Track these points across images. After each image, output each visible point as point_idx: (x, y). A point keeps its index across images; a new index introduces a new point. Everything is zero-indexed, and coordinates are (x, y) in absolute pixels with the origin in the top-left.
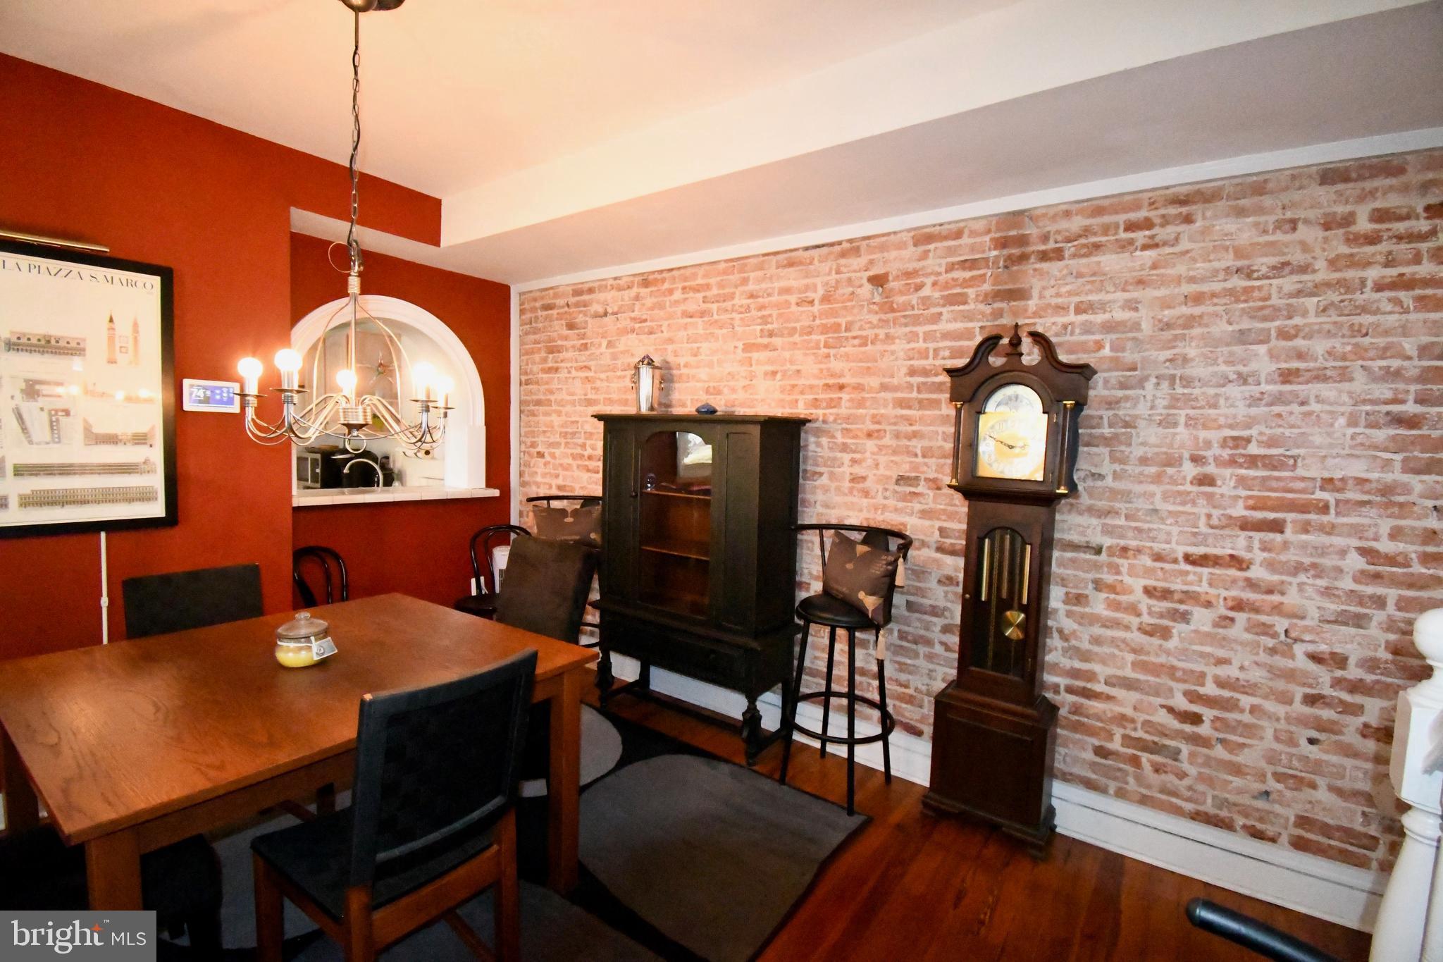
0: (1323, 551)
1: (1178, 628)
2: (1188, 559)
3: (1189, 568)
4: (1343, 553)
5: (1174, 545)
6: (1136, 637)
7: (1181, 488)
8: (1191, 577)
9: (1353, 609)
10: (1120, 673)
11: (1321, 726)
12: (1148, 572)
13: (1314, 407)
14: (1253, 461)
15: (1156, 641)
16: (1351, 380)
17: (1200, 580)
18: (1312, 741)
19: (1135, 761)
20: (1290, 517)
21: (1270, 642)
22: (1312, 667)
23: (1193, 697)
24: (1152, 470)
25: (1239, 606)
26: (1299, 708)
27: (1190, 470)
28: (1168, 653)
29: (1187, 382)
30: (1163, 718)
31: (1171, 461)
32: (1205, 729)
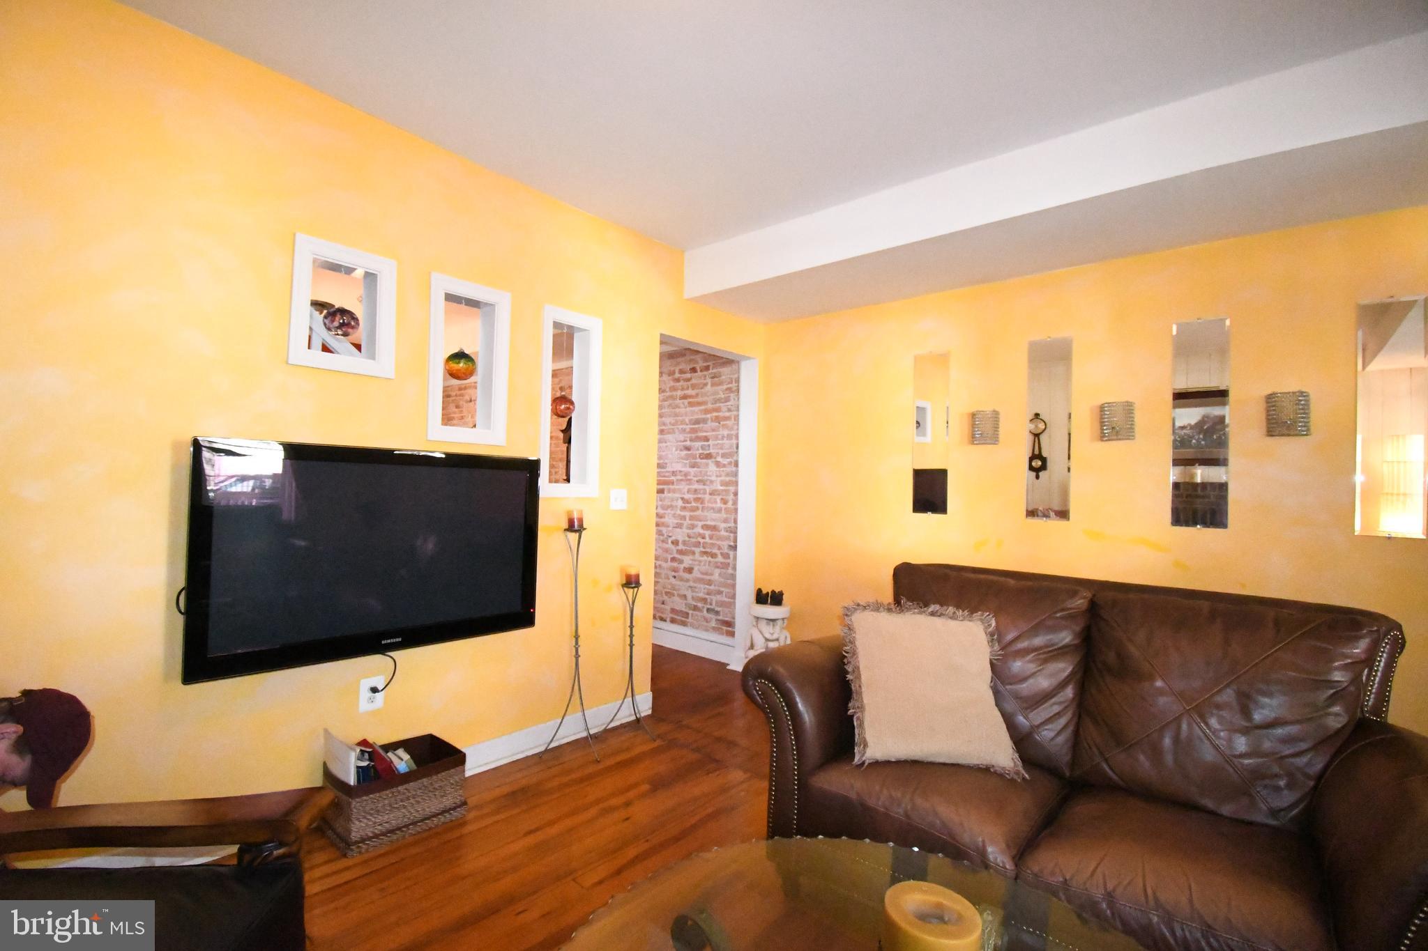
13: (668, 444)
16: (676, 433)
18: (673, 577)
22: (672, 546)
26: (670, 564)
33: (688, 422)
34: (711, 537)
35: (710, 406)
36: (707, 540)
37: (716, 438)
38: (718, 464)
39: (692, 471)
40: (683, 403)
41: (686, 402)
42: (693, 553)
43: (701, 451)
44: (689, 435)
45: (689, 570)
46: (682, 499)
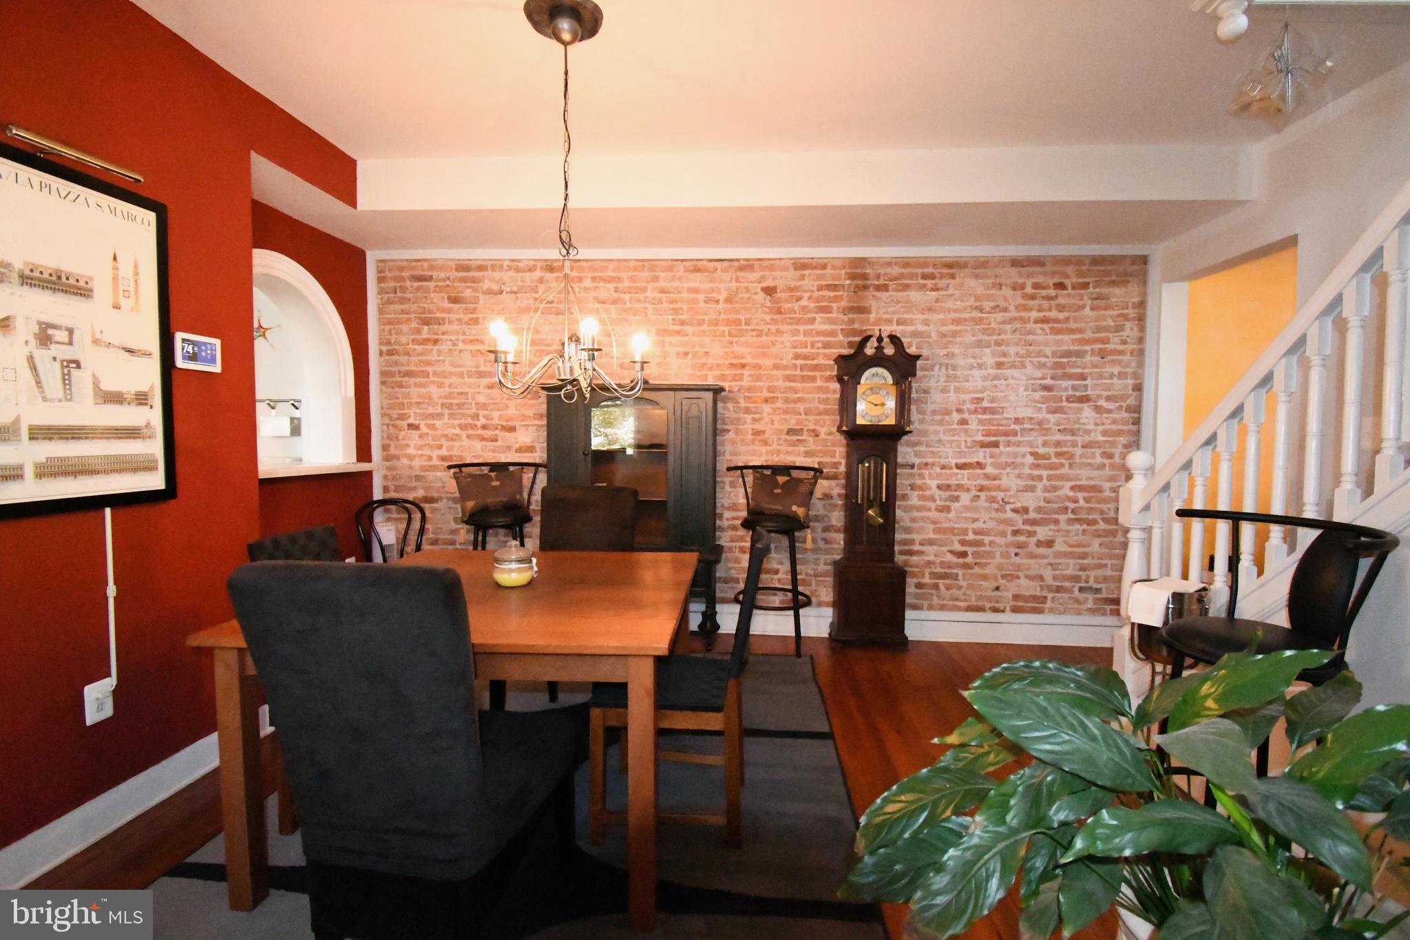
0: (1016, 455)
1: (954, 506)
2: (959, 467)
3: (958, 471)
4: (1024, 455)
5: (950, 459)
6: (934, 514)
7: (953, 427)
8: (960, 476)
9: (1030, 483)
10: (926, 537)
11: (1020, 546)
12: (939, 476)
13: (1011, 381)
14: (985, 411)
15: (944, 515)
16: (1025, 367)
17: (963, 477)
18: (1016, 555)
19: (936, 587)
20: (1001, 439)
21: (996, 506)
22: (1014, 515)
23: (963, 543)
24: (938, 418)
25: (981, 489)
26: (1010, 538)
27: (956, 417)
28: (950, 520)
29: (954, 368)
30: (950, 558)
31: (948, 412)
32: (969, 559)
33: (1049, 354)
34: (1087, 500)
35: (1089, 334)
36: (1082, 503)
37: (1101, 376)
38: (1098, 409)
39: (1052, 418)
40: (1042, 329)
41: (1046, 326)
42: (1056, 522)
43: (1070, 393)
44: (1050, 372)
45: (1049, 544)
46: (1034, 454)
